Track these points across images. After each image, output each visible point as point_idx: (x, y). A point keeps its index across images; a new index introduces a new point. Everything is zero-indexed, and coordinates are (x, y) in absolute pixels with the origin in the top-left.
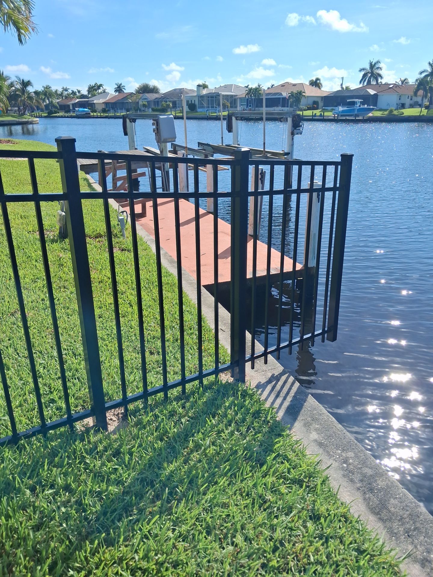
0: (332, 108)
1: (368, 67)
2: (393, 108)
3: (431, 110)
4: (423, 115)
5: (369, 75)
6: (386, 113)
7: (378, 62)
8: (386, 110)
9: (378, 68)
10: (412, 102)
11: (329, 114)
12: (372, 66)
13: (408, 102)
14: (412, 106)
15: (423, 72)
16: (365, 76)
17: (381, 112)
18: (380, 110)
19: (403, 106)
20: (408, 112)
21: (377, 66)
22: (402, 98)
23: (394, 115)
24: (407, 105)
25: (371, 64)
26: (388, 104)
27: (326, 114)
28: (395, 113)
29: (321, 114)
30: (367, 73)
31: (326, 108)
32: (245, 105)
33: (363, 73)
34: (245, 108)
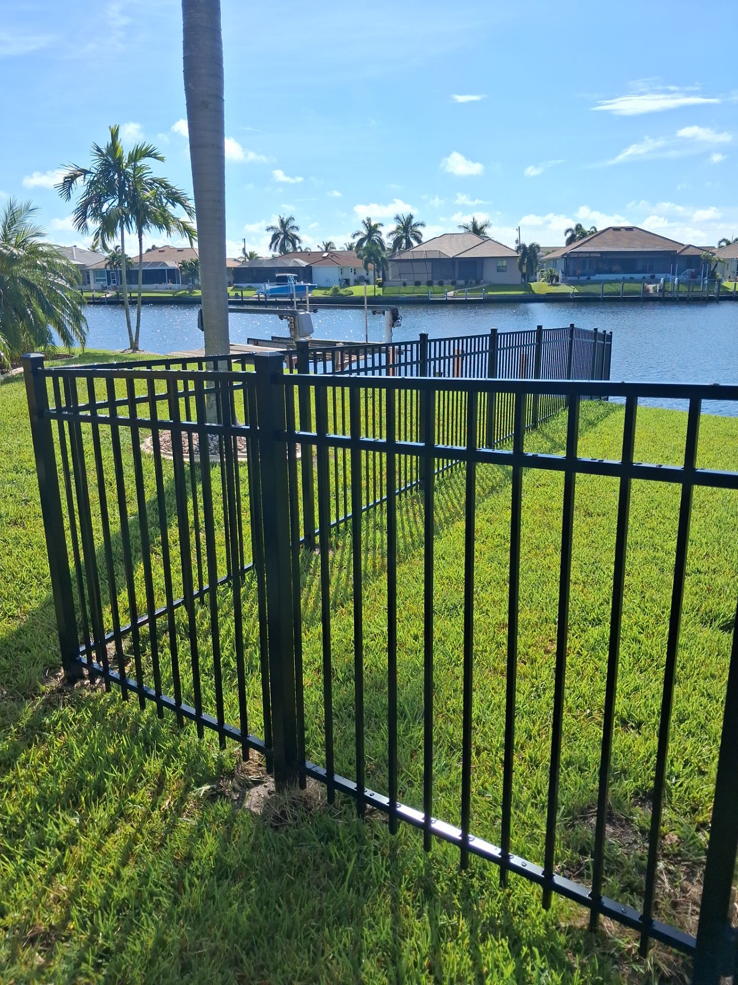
0: (248, 284)
1: (277, 224)
2: (337, 286)
3: (387, 288)
4: (379, 295)
5: (282, 236)
6: (330, 292)
7: (292, 219)
8: (328, 288)
9: (292, 227)
10: (356, 277)
11: (250, 295)
12: (284, 224)
13: (352, 277)
14: (357, 283)
15: (357, 234)
16: (275, 237)
17: (323, 292)
18: (320, 288)
19: (347, 283)
20: (358, 291)
21: (291, 224)
22: (344, 271)
23: (342, 295)
24: (352, 282)
25: (282, 221)
26: (328, 280)
27: (246, 293)
28: (342, 291)
29: (237, 294)
30: (278, 234)
31: (240, 285)
32: (104, 280)
33: (272, 233)
34: (106, 285)
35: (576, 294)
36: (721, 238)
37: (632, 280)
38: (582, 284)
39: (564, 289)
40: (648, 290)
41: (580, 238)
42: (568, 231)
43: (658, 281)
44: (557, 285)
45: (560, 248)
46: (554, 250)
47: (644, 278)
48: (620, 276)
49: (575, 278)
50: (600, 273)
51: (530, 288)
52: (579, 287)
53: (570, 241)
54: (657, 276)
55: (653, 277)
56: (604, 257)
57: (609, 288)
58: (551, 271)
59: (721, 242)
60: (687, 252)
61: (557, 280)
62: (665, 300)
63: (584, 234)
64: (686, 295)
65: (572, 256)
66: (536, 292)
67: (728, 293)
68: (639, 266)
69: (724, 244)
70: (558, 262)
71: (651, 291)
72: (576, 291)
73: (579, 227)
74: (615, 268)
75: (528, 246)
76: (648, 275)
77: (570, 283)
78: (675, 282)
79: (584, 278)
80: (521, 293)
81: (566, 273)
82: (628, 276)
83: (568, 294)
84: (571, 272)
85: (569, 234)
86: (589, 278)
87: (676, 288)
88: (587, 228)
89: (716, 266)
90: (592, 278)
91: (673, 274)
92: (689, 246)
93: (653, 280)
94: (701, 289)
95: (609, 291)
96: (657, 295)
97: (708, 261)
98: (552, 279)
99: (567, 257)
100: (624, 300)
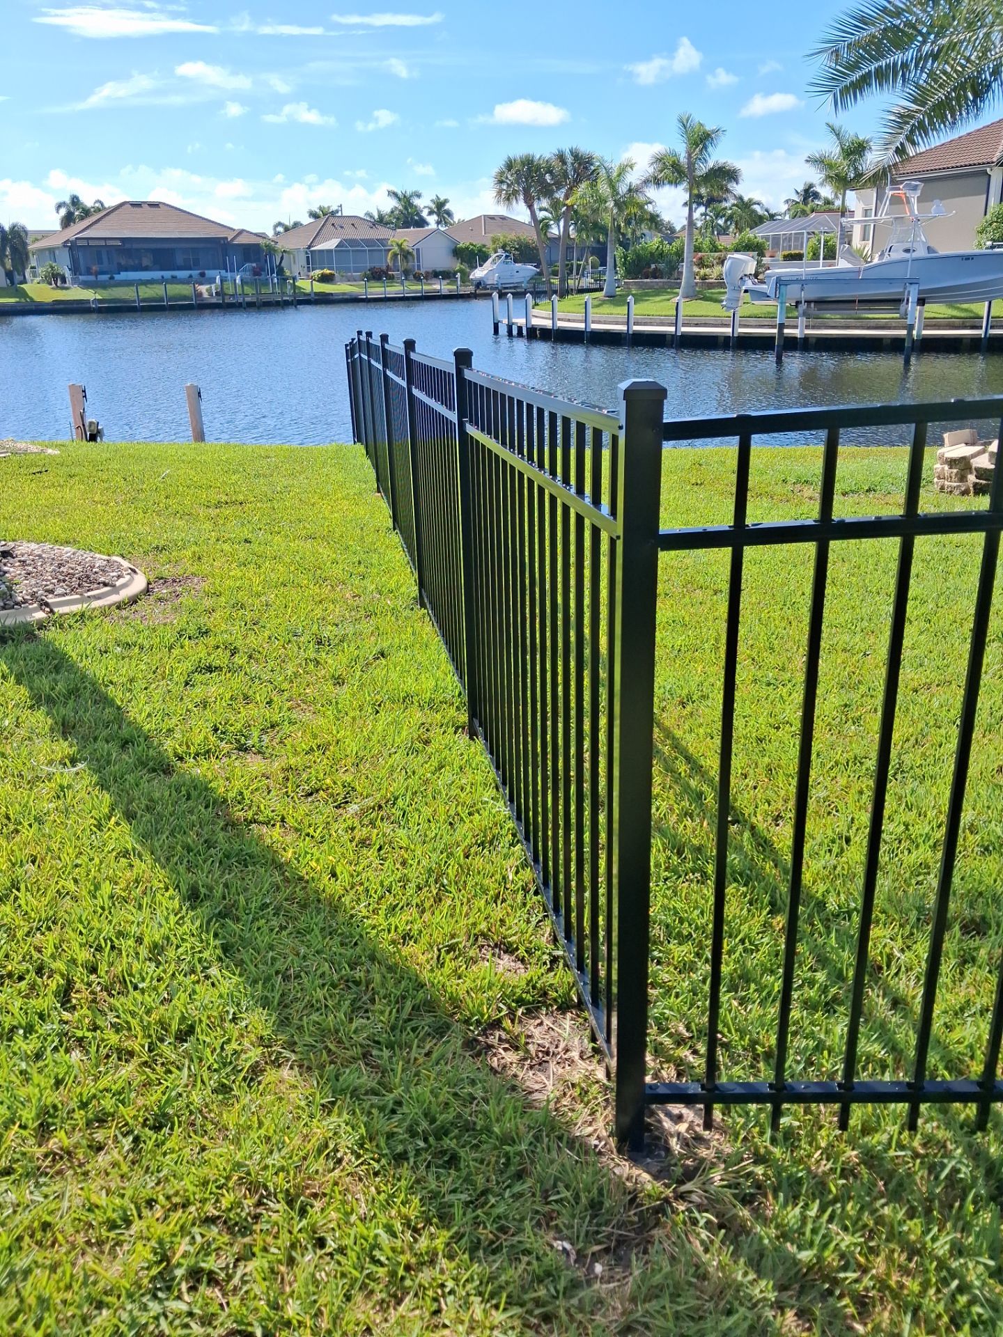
35: (100, 301)
36: (276, 221)
37: (174, 280)
38: (104, 286)
39: (76, 293)
40: (201, 294)
41: (82, 218)
42: (59, 206)
43: (212, 281)
44: (67, 289)
45: (54, 232)
46: (45, 235)
47: (191, 276)
48: (157, 275)
49: (92, 278)
50: (126, 270)
51: (24, 294)
52: (99, 290)
53: (68, 220)
54: (209, 273)
55: (203, 275)
56: (128, 246)
57: (147, 292)
58: (52, 267)
59: (276, 227)
60: (242, 240)
61: (64, 281)
62: (225, 306)
63: (86, 213)
64: (254, 300)
65: (79, 243)
66: (37, 299)
67: (306, 294)
68: (179, 260)
69: (280, 229)
70: (57, 252)
71: (206, 295)
72: (99, 297)
73: (75, 201)
74: (145, 262)
75: (7, 228)
76: (195, 273)
77: (86, 285)
78: (236, 281)
79: (105, 277)
80: (13, 300)
81: (75, 270)
82: (168, 274)
83: (88, 301)
84: (83, 268)
85: (63, 211)
86: (112, 278)
87: (239, 291)
88: (88, 202)
89: (282, 258)
90: (117, 277)
91: (232, 271)
92: (241, 232)
93: (203, 279)
94: (271, 290)
95: (146, 296)
96: (214, 301)
97: (271, 251)
98: (55, 278)
99: (73, 247)
100: (173, 308)
